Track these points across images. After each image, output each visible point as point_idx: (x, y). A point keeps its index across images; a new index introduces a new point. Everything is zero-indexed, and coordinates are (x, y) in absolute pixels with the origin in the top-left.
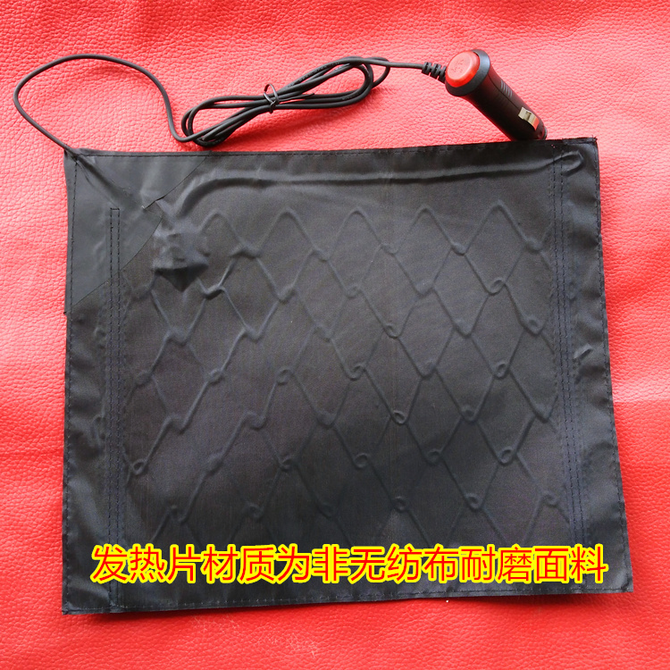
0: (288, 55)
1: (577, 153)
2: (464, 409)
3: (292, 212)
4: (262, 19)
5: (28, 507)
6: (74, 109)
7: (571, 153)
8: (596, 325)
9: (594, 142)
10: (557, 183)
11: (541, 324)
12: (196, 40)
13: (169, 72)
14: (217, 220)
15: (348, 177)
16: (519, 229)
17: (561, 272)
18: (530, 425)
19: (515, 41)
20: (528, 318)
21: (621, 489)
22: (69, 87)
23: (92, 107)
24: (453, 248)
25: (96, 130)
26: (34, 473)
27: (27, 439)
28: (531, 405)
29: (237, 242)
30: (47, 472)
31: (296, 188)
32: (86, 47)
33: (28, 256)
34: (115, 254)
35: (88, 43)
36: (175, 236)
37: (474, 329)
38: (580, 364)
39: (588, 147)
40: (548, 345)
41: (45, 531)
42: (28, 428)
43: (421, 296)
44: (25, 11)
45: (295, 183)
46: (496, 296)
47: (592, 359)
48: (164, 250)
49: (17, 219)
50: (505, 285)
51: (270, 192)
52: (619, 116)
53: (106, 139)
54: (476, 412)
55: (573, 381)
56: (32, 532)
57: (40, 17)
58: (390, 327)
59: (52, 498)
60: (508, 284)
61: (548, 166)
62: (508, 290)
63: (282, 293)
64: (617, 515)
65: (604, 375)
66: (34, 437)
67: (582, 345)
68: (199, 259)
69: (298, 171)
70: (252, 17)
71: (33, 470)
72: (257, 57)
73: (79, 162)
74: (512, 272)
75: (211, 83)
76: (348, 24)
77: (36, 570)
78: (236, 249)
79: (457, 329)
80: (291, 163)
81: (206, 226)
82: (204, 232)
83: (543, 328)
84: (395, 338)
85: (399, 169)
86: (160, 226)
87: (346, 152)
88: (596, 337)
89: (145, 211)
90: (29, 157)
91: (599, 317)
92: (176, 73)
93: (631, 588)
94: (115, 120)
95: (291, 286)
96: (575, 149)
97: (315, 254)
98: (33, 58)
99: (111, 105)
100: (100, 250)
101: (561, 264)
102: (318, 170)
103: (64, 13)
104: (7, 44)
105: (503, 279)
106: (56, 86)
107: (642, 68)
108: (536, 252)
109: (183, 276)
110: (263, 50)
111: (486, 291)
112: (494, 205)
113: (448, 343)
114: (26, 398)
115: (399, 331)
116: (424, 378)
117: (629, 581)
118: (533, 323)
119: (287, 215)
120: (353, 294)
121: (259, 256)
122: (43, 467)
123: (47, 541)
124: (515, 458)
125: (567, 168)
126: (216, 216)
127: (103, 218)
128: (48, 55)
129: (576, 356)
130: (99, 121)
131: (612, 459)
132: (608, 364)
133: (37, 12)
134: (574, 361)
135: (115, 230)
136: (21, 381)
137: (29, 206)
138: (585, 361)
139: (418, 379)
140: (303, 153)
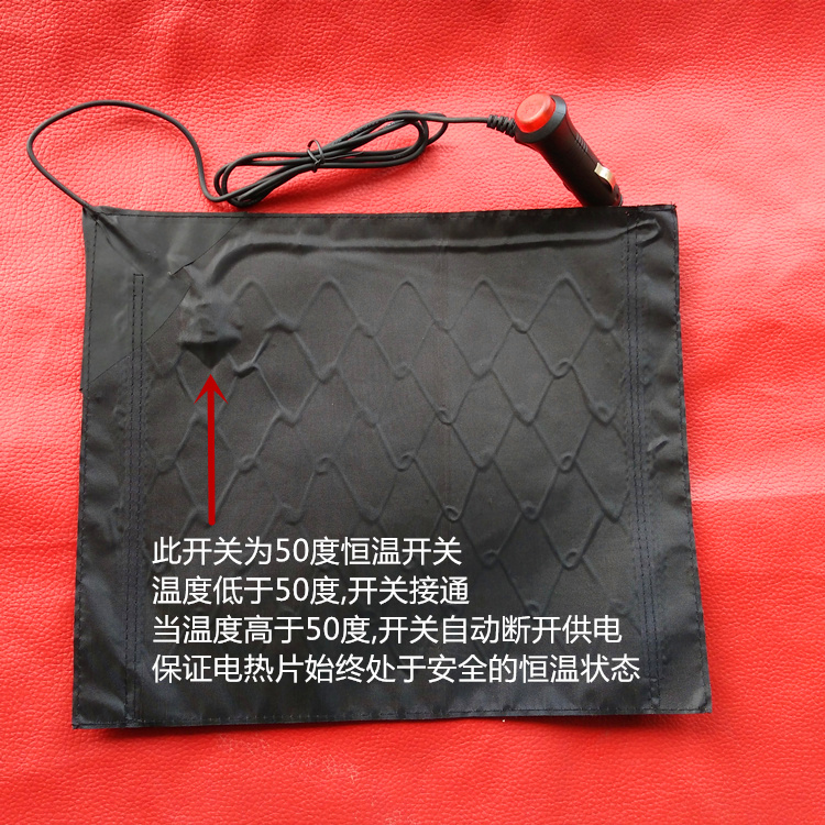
0: (333, 107)
1: (654, 221)
2: (526, 505)
3: (334, 281)
4: (306, 66)
5: (34, 607)
6: (94, 162)
7: (647, 222)
8: (673, 414)
9: (673, 210)
10: (631, 255)
11: (611, 411)
12: (231, 88)
13: (200, 123)
14: (251, 289)
15: (398, 243)
16: (588, 305)
17: (634, 354)
18: (598, 524)
19: (586, 95)
20: (597, 405)
21: (699, 597)
22: (88, 138)
23: (114, 160)
24: (514, 326)
25: (117, 186)
26: (42, 569)
27: (35, 530)
28: (599, 502)
29: (274, 314)
30: (57, 568)
31: (340, 255)
32: (109, 93)
33: (40, 325)
34: (138, 324)
35: (111, 88)
36: (205, 306)
37: (536, 416)
38: (654, 457)
39: (666, 215)
40: (619, 435)
41: (53, 634)
42: (37, 518)
43: (479, 378)
44: (41, 51)
45: (338, 249)
46: (562, 380)
47: (668, 452)
48: (192, 321)
49: (28, 284)
50: (571, 368)
51: (310, 258)
52: (702, 181)
53: (129, 196)
54: (538, 508)
55: (646, 476)
56: (38, 636)
57: (58, 58)
58: (443, 412)
59: (62, 597)
60: (574, 366)
61: (621, 235)
62: (574, 372)
63: (322, 372)
64: (695, 627)
65: (682, 470)
66: (44, 529)
67: (657, 436)
68: (230, 332)
69: (342, 236)
70: (295, 64)
71: (41, 566)
72: (299, 109)
73: (99, 220)
74: (579, 353)
75: (247, 137)
76: (401, 73)
77: (41, 679)
78: (271, 323)
79: (518, 416)
80: (334, 227)
81: (240, 296)
82: (236, 303)
83: (614, 417)
84: (449, 424)
85: (455, 235)
86: (188, 295)
87: (396, 216)
88: (672, 427)
89: (172, 277)
90: (41, 215)
91: (677, 406)
92: (208, 124)
93: (709, 708)
94: (139, 176)
95: (333, 364)
96: (652, 217)
97: (359, 328)
98: (49, 103)
99: (135, 159)
100: (121, 320)
101: (633, 344)
102: (364, 235)
103: (86, 55)
104: (21, 87)
105: (569, 361)
106: (73, 136)
107: (728, 127)
108: (606, 331)
109: (211, 351)
110: (305, 100)
111: (551, 373)
112: (560, 278)
113: (507, 432)
114: (35, 484)
115: (452, 417)
116: (481, 470)
117: (707, 700)
118: (603, 410)
119: (329, 285)
120: (402, 374)
121: (297, 330)
122: (52, 563)
123: (55, 647)
124: (581, 561)
125: (642, 238)
126: (250, 284)
127: (125, 285)
128: (66, 101)
129: (650, 448)
130: (121, 176)
131: (690, 564)
132: (686, 458)
133: (54, 52)
134: (648, 453)
135: (138, 299)
136: (30, 465)
137: (41, 270)
138: (660, 455)
139: (474, 471)
140: (349, 216)
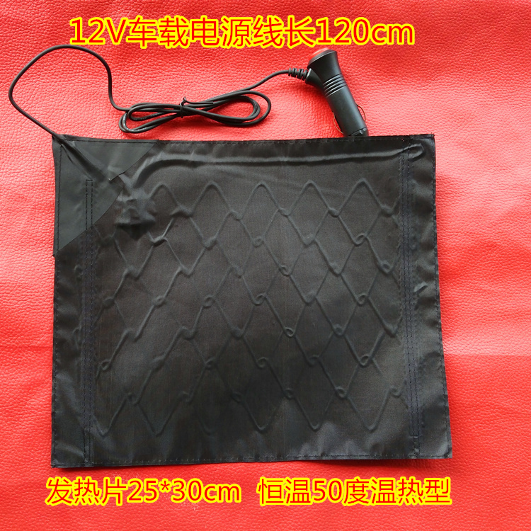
1: (420, 145)
2: (335, 327)
3: (216, 185)
6: (66, 105)
7: (415, 145)
8: (431, 268)
9: (432, 138)
10: (405, 166)
11: (391, 267)
13: (136, 86)
14: (162, 190)
15: (256, 160)
16: (377, 199)
17: (406, 230)
18: (382, 338)
20: (382, 263)
21: (445, 385)
22: (63, 89)
23: (79, 105)
24: (330, 212)
25: (79, 122)
28: (383, 325)
29: (176, 205)
31: (219, 167)
32: (79, 62)
34: (89, 213)
35: (80, 59)
36: (132, 201)
37: (343, 270)
38: (418, 296)
39: (428, 141)
40: (396, 281)
43: (306, 246)
45: (218, 164)
46: (360, 247)
47: (427, 292)
48: (124, 211)
50: (366, 239)
51: (200, 170)
53: (86, 129)
54: (343, 329)
55: (413, 308)
58: (284, 268)
60: (368, 238)
61: (398, 155)
62: (368, 241)
63: (208, 243)
64: (442, 404)
65: (435, 304)
67: (420, 282)
68: (149, 217)
69: (220, 155)
73: (65, 146)
74: (371, 229)
78: (176, 211)
79: (331, 270)
80: (215, 149)
81: (155, 194)
82: (152, 198)
83: (393, 269)
84: (287, 276)
85: (292, 155)
86: (122, 193)
87: (255, 142)
88: (430, 277)
89: (111, 182)
91: (432, 263)
92: (141, 87)
93: (450, 455)
94: (94, 116)
95: (214, 237)
96: (418, 142)
97: (231, 215)
99: (92, 105)
100: (79, 210)
101: (406, 224)
102: (235, 154)
104: (23, 54)
105: (365, 234)
107: (476, 114)
108: (388, 215)
109: (137, 229)
110: (204, 76)
111: (353, 242)
112: (360, 181)
113: (325, 279)
115: (290, 271)
116: (307, 304)
117: (449, 450)
118: (386, 266)
119: (211, 187)
120: (258, 244)
121: (191, 216)
122: (18, 358)
124: (371, 362)
125: (412, 156)
126: (162, 186)
127: (81, 187)
129: (415, 290)
130: (82, 115)
131: (439, 364)
132: (438, 297)
134: (414, 294)
135: (89, 196)
138: (421, 295)
139: (303, 305)
140: (225, 142)
